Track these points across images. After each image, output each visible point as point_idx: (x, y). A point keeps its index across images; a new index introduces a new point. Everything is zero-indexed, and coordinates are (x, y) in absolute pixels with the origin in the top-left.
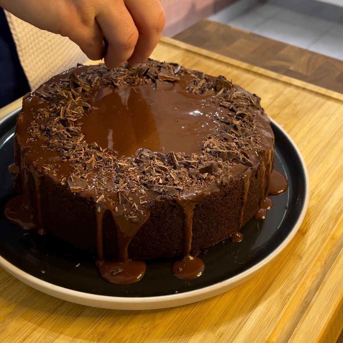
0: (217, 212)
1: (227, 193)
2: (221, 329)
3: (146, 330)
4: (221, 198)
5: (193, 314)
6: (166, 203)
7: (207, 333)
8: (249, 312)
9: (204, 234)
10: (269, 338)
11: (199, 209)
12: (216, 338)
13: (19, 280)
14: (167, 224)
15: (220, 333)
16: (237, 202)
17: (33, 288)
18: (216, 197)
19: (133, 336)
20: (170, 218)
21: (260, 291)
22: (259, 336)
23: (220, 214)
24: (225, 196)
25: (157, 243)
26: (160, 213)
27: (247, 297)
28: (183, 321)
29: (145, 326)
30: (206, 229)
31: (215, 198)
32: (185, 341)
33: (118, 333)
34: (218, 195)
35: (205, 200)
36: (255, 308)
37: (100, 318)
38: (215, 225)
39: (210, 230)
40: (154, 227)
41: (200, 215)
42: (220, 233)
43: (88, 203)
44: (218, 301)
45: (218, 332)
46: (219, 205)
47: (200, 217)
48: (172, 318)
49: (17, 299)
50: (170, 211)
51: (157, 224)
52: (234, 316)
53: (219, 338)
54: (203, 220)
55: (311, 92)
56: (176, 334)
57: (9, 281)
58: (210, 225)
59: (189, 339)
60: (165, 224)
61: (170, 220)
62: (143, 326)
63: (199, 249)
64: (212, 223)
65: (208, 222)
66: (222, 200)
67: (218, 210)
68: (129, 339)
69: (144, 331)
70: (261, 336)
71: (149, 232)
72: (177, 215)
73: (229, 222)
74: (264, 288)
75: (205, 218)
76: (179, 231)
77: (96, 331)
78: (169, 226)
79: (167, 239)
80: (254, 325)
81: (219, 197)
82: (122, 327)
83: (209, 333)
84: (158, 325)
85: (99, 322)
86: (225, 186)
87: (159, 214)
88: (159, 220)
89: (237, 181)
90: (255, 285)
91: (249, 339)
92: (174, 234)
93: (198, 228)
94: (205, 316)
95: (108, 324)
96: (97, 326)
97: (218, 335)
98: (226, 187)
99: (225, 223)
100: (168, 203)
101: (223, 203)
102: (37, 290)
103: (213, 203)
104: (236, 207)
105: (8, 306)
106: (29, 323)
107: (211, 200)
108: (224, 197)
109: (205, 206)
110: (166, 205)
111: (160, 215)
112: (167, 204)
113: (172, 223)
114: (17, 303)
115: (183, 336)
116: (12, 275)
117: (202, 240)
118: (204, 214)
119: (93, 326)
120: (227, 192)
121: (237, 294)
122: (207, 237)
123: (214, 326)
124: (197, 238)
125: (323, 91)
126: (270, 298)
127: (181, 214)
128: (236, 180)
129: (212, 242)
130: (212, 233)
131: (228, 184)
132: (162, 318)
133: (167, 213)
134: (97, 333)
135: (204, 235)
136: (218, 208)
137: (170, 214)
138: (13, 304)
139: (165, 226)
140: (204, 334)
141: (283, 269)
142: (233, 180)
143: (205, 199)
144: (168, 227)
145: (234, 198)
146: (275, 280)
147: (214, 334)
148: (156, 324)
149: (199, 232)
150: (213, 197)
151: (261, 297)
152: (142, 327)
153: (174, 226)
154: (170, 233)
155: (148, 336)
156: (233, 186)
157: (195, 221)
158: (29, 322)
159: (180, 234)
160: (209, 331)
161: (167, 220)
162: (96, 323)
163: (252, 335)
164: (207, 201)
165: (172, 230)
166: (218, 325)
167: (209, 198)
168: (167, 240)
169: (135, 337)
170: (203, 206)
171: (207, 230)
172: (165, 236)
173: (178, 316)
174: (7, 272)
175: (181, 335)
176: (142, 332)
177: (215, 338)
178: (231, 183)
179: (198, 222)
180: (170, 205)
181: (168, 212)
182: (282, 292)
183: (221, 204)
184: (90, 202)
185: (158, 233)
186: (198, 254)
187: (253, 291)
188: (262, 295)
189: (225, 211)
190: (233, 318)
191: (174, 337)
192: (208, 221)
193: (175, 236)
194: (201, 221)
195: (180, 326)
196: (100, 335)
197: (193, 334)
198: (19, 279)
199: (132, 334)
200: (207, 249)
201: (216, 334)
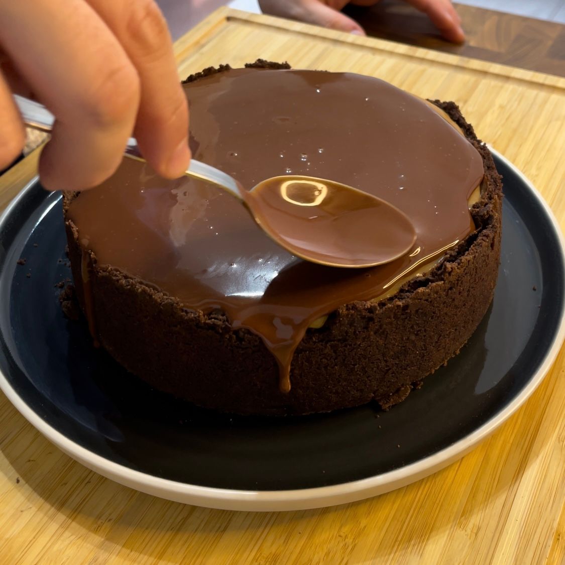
0: (438, 317)
1: (454, 284)
2: (475, 520)
3: (346, 540)
4: (444, 293)
5: (421, 500)
6: (357, 314)
7: (453, 531)
8: (513, 482)
9: (418, 357)
10: (559, 524)
11: (410, 317)
12: (470, 539)
13: (106, 479)
14: (359, 350)
15: (474, 527)
16: (468, 295)
17: (133, 490)
18: (437, 293)
19: (327, 554)
20: (364, 338)
21: (523, 441)
22: (541, 524)
23: (444, 320)
24: (451, 289)
25: (343, 384)
26: (347, 332)
27: (504, 456)
28: (408, 515)
29: (344, 533)
30: (422, 348)
31: (435, 295)
32: (418, 551)
33: (301, 553)
34: (441, 289)
35: (419, 300)
36: (523, 474)
37: (263, 528)
38: (436, 339)
39: (428, 349)
40: (336, 358)
41: (412, 327)
42: (443, 351)
43: (221, 331)
44: (457, 471)
45: (470, 525)
46: (442, 305)
47: (411, 330)
48: (386, 512)
49: (110, 514)
50: (364, 328)
51: (342, 352)
52: (490, 494)
53: (474, 536)
54: (417, 335)
55: (521, 81)
56: (401, 540)
57: (89, 482)
58: (428, 341)
59: (424, 546)
60: (355, 350)
61: (363, 342)
62: (342, 534)
63: (410, 383)
64: (430, 337)
65: (424, 336)
66: (447, 295)
67: (440, 313)
68: (322, 560)
69: (344, 543)
70: (545, 523)
71: (329, 368)
72: (375, 333)
73: (456, 330)
74: (529, 436)
75: (420, 330)
76: (379, 359)
77: (261, 554)
78: (363, 353)
79: (360, 375)
80: (528, 504)
81: (441, 293)
82: (304, 540)
83: (456, 530)
84: (365, 527)
85: (263, 536)
86: (451, 271)
87: (345, 334)
88: (346, 346)
89: (469, 261)
90: (513, 432)
91: (527, 531)
92: (371, 365)
93: (409, 349)
94: (442, 500)
95: (281, 537)
96: (262, 544)
97: (472, 531)
98: (453, 274)
99: (450, 333)
100: (360, 315)
101: (447, 301)
102: (142, 494)
103: (432, 303)
104: (466, 304)
105: (98, 528)
106: (142, 556)
107: (430, 300)
108: (448, 290)
109: (420, 311)
110: (356, 319)
111: (347, 337)
112: (359, 317)
113: (366, 348)
114: (111, 521)
115: (413, 542)
116: (91, 471)
117: (415, 368)
118: (417, 324)
119: (255, 544)
120: (453, 282)
121: (486, 452)
122: (423, 361)
123: (462, 516)
124: (408, 365)
125: (540, 77)
126: (542, 453)
127: (381, 331)
128: (466, 259)
129: (431, 368)
130: (431, 354)
131: (455, 269)
132: (369, 514)
133: (359, 332)
134: (263, 556)
135: (418, 359)
136: (440, 310)
137: (364, 332)
138: (105, 525)
139: (356, 354)
140: (447, 532)
141: (552, 398)
142: (463, 261)
143: (421, 299)
144: (360, 355)
145: (463, 290)
146: (544, 419)
147: (464, 531)
148: (362, 525)
149: (410, 354)
150: (432, 294)
151: (528, 452)
152: (340, 536)
153: (370, 351)
154: (364, 364)
155: (352, 549)
156: (462, 269)
157: (404, 338)
158: (141, 553)
159: (380, 363)
160: (455, 526)
161: (359, 342)
162: (259, 538)
163: (529, 524)
164: (423, 302)
165: (367, 359)
166: (468, 514)
167: (427, 297)
168: (358, 376)
169: (331, 555)
170: (417, 311)
171: (423, 350)
172: (356, 370)
173: (396, 506)
174: (83, 466)
175: (410, 540)
176: (341, 545)
177: (469, 537)
178: (459, 266)
179: (408, 339)
180: (363, 318)
181: (360, 329)
182: (559, 438)
183: (444, 303)
184: (222, 329)
185: (343, 367)
186: (409, 391)
187: (512, 444)
188: (528, 448)
189: (450, 314)
190: (489, 497)
191: (399, 545)
192: (425, 334)
193: (373, 369)
194: (413, 337)
195: (404, 523)
196: (270, 560)
197: (429, 536)
198: (106, 477)
199: (325, 550)
200: (422, 380)
201: (469, 531)
